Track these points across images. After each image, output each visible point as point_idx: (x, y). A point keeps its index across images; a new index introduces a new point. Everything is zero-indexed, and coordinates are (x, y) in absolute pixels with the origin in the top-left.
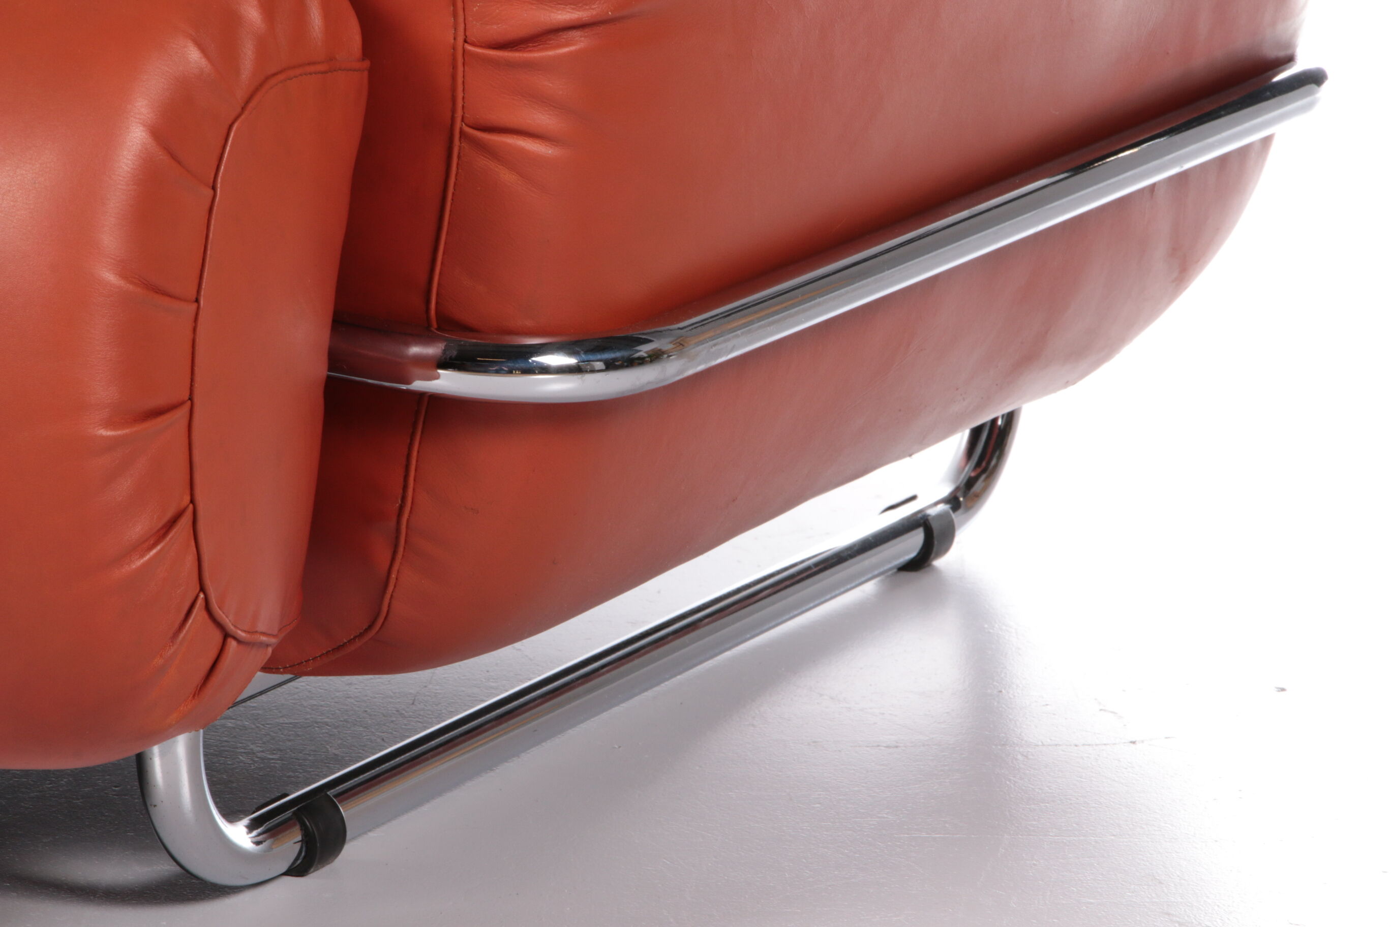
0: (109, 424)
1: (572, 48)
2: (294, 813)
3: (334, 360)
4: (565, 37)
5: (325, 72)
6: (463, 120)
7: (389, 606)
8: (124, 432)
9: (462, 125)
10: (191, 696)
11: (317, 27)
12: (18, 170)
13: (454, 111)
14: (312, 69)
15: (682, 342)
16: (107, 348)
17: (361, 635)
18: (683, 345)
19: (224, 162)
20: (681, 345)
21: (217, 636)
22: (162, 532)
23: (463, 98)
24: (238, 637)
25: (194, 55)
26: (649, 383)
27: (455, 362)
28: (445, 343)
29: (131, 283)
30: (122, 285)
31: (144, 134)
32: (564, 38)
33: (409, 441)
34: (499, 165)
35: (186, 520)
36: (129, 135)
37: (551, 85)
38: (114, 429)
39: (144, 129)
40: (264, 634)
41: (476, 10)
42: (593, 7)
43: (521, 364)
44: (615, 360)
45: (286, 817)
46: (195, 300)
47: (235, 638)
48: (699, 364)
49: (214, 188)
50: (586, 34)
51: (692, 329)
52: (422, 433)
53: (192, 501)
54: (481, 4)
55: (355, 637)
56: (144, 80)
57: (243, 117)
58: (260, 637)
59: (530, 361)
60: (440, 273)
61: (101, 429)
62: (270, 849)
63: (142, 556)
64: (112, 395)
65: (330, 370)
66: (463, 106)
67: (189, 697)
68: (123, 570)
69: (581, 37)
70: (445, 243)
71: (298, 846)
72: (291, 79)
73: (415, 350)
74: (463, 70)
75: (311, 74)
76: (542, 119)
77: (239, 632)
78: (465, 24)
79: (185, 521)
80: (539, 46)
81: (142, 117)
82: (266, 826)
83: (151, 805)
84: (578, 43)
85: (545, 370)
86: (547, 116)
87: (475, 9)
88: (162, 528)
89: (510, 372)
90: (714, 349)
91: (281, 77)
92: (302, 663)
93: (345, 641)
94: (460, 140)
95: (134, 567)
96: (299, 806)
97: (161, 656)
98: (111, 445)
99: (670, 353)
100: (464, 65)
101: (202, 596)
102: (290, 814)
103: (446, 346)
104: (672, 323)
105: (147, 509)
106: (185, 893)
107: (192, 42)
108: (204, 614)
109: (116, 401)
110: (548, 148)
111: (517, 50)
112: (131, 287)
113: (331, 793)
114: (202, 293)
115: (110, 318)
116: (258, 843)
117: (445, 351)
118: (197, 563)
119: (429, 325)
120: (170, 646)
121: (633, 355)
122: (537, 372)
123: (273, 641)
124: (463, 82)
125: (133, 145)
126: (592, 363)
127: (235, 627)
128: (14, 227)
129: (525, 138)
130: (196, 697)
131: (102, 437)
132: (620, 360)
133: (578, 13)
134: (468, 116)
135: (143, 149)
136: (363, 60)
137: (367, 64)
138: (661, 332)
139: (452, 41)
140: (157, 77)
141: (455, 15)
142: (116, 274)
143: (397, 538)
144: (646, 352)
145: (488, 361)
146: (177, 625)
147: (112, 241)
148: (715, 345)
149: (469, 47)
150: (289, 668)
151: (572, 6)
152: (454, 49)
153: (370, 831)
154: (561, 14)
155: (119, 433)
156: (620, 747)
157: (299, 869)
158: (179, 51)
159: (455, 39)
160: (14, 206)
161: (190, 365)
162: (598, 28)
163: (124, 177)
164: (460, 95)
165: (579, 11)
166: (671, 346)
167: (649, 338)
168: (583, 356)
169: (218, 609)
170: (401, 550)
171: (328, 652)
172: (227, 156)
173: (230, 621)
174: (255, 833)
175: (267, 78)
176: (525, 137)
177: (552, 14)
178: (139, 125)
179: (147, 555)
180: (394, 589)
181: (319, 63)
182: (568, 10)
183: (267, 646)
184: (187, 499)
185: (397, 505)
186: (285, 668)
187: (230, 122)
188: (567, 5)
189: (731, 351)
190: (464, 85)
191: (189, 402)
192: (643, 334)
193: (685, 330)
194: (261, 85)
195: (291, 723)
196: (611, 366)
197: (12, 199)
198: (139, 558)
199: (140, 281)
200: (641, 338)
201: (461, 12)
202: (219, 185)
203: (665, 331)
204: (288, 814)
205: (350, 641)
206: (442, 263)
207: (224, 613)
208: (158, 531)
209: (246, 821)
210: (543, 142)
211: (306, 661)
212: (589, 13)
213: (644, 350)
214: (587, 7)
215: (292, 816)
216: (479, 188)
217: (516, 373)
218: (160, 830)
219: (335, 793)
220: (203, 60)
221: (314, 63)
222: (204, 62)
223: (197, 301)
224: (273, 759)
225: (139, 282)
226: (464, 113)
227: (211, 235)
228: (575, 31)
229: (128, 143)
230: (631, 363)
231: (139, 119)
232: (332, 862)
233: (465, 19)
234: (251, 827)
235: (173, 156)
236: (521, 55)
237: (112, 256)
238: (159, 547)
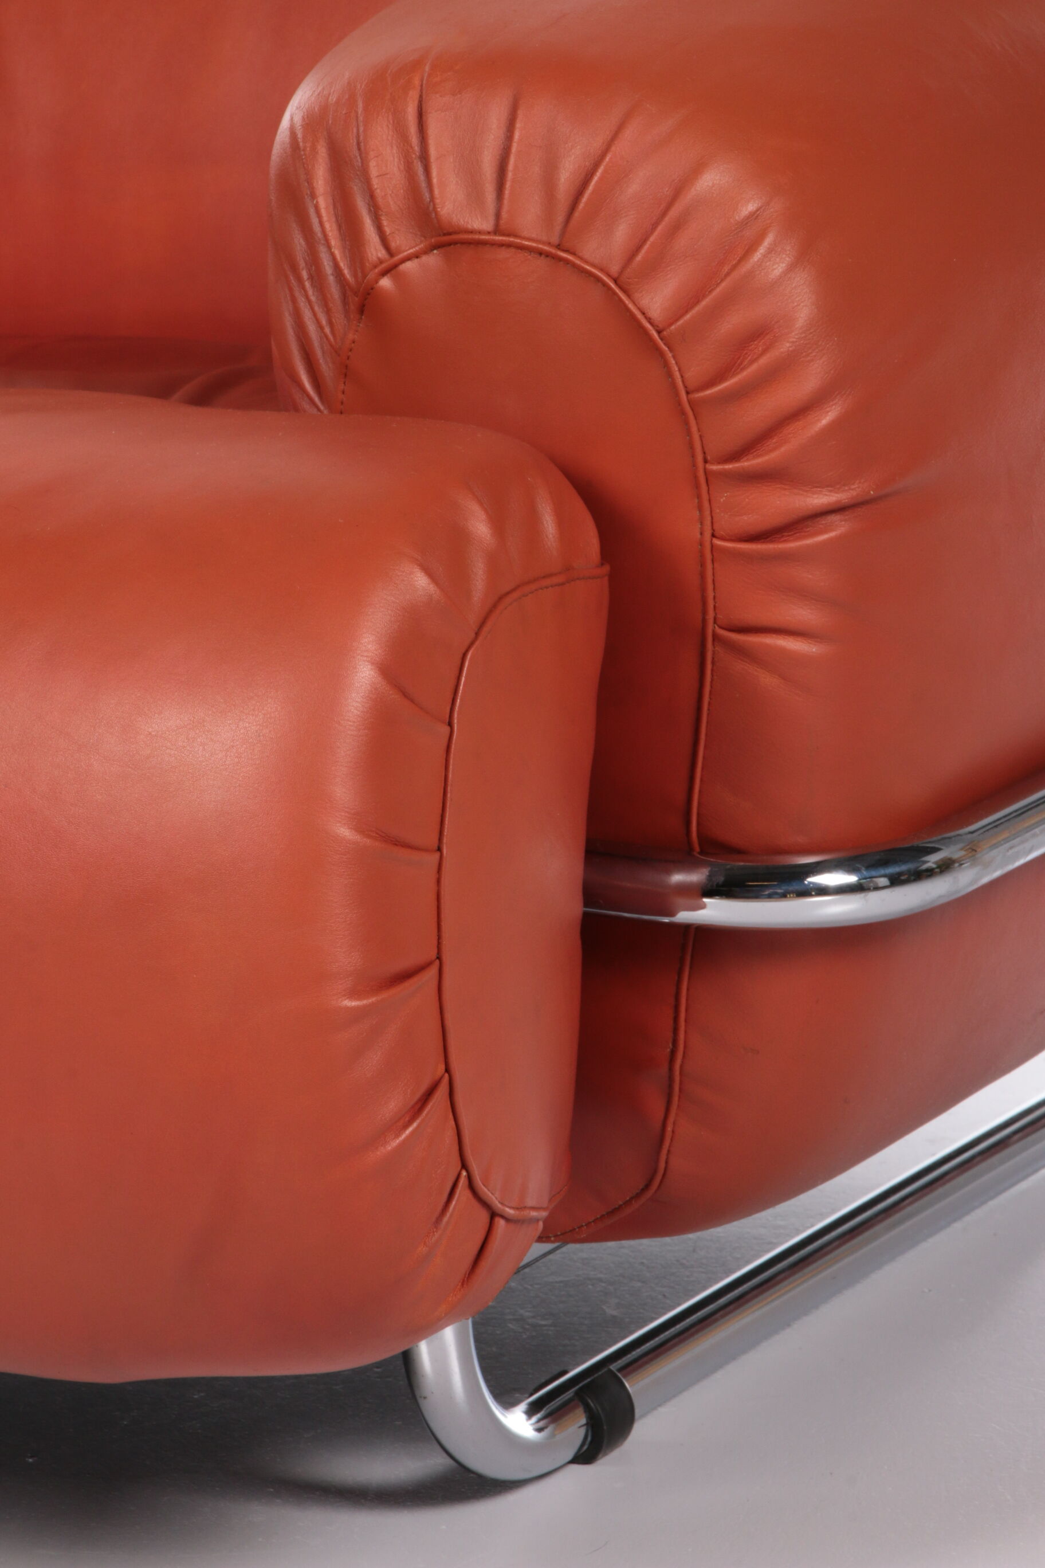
0: (354, 993)
1: (832, 534)
2: (577, 1393)
3: (590, 895)
4: (823, 522)
5: (563, 584)
6: (715, 622)
7: (667, 1162)
8: (370, 1001)
9: (715, 627)
10: (460, 1284)
11: (551, 536)
12: (241, 723)
13: (704, 612)
14: (548, 582)
15: (974, 848)
16: (347, 910)
17: (638, 1196)
18: (976, 851)
19: (460, 694)
20: (973, 850)
21: (484, 1216)
22: (417, 1107)
23: (714, 598)
24: (506, 1215)
25: (421, 581)
26: (940, 897)
27: (722, 889)
28: (709, 869)
29: (369, 836)
30: (359, 840)
31: (372, 673)
32: (822, 524)
33: (676, 978)
34: (758, 668)
35: (442, 1091)
36: (356, 676)
37: (810, 576)
38: (359, 999)
39: (373, 667)
40: (533, 1208)
41: (724, 501)
42: (853, 487)
43: (795, 886)
44: (900, 874)
45: (567, 1398)
46: (437, 848)
47: (503, 1217)
48: (995, 870)
49: (450, 724)
50: (846, 517)
51: (984, 832)
52: (691, 968)
53: (447, 1070)
54: (728, 494)
55: (631, 1199)
56: (369, 613)
57: (477, 643)
58: (530, 1213)
59: (806, 882)
60: (700, 791)
61: (345, 1000)
62: (553, 1435)
63: (397, 1136)
64: (354, 962)
65: (586, 905)
66: (715, 607)
67: (458, 1285)
68: (378, 1153)
69: (841, 521)
70: (704, 758)
71: (582, 1432)
72: (527, 595)
73: (678, 878)
74: (712, 566)
75: (547, 587)
76: (802, 614)
77: (507, 1210)
78: (712, 517)
79: (441, 1094)
80: (795, 535)
81: (370, 654)
82: (547, 1409)
83: (421, 1397)
84: (838, 528)
85: (822, 891)
86: (809, 611)
87: (722, 500)
88: (417, 1103)
89: (784, 896)
90: (1010, 852)
91: (515, 595)
92: (575, 1229)
93: (621, 1203)
94: (713, 644)
95: (390, 1148)
96: (581, 1385)
97: (425, 1243)
98: (358, 1014)
99: (961, 861)
100: (713, 561)
101: (464, 1173)
102: (572, 1395)
103: (710, 872)
104: (962, 827)
105: (400, 1083)
106: (463, 1490)
107: (418, 567)
108: (468, 1193)
109: (359, 968)
110: (811, 646)
111: (772, 542)
112: (368, 842)
113: (614, 1367)
114: (445, 840)
115: (347, 877)
116: (539, 1430)
117: (710, 877)
118: (457, 1137)
119: (691, 849)
120: (434, 1232)
121: (921, 866)
122: (813, 893)
123: (544, 1214)
124: (713, 580)
125: (362, 686)
126: (875, 879)
127: (502, 1204)
128: (239, 785)
129: (786, 637)
130: (465, 1286)
131: (347, 1008)
132: (906, 874)
133: (836, 495)
134: (721, 617)
135: (373, 689)
136: (602, 564)
137: (606, 568)
138: (949, 838)
139: (699, 536)
140: (383, 610)
141: (700, 508)
142: (351, 828)
143: (671, 1087)
144: (935, 863)
145: (757, 886)
146: (440, 1208)
147: (345, 793)
148: (1011, 848)
149: (718, 542)
150: (561, 1237)
151: (830, 489)
152: (701, 545)
153: (660, 1405)
154: (817, 498)
155: (365, 1002)
156: (930, 1291)
157: (586, 1456)
158: (406, 579)
159: (701, 534)
160: (239, 762)
161: (436, 919)
162: (859, 509)
163: (354, 722)
164: (710, 594)
165: (836, 493)
166: (963, 853)
167: (937, 846)
168: (865, 873)
169: (483, 1187)
170: (676, 1099)
171: (602, 1216)
172: (463, 688)
173: (496, 1198)
174: (534, 1419)
175: (501, 598)
176: (786, 635)
177: (808, 500)
178: (367, 663)
179: (402, 1134)
180: (670, 1144)
181: (556, 574)
182: (824, 493)
183: (538, 1220)
184: (442, 1068)
185: (669, 1050)
186: (556, 1236)
187: (463, 651)
188: (823, 488)
189: (1030, 851)
190: (714, 584)
191: (438, 960)
192: (930, 842)
193: (975, 835)
194: (495, 606)
195: (561, 1282)
196: (896, 881)
197: (236, 755)
198: (394, 1139)
199: (377, 833)
200: (928, 847)
201: (706, 504)
202: (456, 721)
203: (955, 836)
204: (570, 1394)
205: (628, 1203)
206: (702, 780)
207: (489, 1190)
208: (413, 1107)
209: (523, 1406)
210: (805, 640)
211: (579, 1228)
212: (848, 494)
213: (932, 860)
214: (846, 488)
215: (573, 1396)
216: (737, 695)
217: (790, 897)
218: (432, 1425)
219: (619, 1366)
220: (431, 586)
221: (550, 575)
222: (432, 588)
223: (439, 849)
224: (545, 1326)
225: (377, 836)
226: (716, 614)
227: (450, 776)
228: (834, 515)
229: (357, 684)
230: (919, 876)
231: (366, 656)
232: (622, 1444)
233: (711, 512)
234: (530, 1412)
235: (405, 695)
236: (776, 546)
237: (346, 810)
238: (415, 1125)
